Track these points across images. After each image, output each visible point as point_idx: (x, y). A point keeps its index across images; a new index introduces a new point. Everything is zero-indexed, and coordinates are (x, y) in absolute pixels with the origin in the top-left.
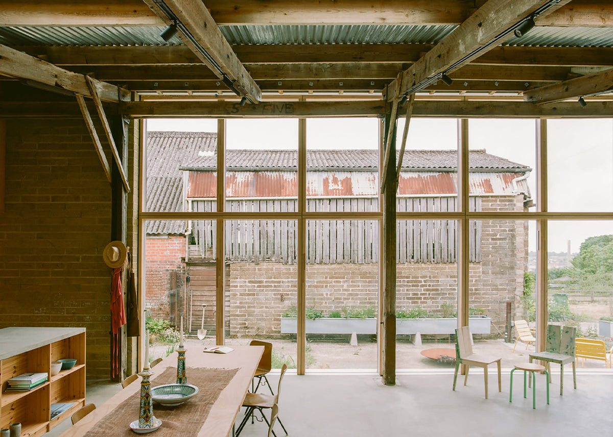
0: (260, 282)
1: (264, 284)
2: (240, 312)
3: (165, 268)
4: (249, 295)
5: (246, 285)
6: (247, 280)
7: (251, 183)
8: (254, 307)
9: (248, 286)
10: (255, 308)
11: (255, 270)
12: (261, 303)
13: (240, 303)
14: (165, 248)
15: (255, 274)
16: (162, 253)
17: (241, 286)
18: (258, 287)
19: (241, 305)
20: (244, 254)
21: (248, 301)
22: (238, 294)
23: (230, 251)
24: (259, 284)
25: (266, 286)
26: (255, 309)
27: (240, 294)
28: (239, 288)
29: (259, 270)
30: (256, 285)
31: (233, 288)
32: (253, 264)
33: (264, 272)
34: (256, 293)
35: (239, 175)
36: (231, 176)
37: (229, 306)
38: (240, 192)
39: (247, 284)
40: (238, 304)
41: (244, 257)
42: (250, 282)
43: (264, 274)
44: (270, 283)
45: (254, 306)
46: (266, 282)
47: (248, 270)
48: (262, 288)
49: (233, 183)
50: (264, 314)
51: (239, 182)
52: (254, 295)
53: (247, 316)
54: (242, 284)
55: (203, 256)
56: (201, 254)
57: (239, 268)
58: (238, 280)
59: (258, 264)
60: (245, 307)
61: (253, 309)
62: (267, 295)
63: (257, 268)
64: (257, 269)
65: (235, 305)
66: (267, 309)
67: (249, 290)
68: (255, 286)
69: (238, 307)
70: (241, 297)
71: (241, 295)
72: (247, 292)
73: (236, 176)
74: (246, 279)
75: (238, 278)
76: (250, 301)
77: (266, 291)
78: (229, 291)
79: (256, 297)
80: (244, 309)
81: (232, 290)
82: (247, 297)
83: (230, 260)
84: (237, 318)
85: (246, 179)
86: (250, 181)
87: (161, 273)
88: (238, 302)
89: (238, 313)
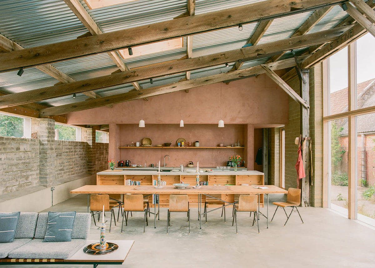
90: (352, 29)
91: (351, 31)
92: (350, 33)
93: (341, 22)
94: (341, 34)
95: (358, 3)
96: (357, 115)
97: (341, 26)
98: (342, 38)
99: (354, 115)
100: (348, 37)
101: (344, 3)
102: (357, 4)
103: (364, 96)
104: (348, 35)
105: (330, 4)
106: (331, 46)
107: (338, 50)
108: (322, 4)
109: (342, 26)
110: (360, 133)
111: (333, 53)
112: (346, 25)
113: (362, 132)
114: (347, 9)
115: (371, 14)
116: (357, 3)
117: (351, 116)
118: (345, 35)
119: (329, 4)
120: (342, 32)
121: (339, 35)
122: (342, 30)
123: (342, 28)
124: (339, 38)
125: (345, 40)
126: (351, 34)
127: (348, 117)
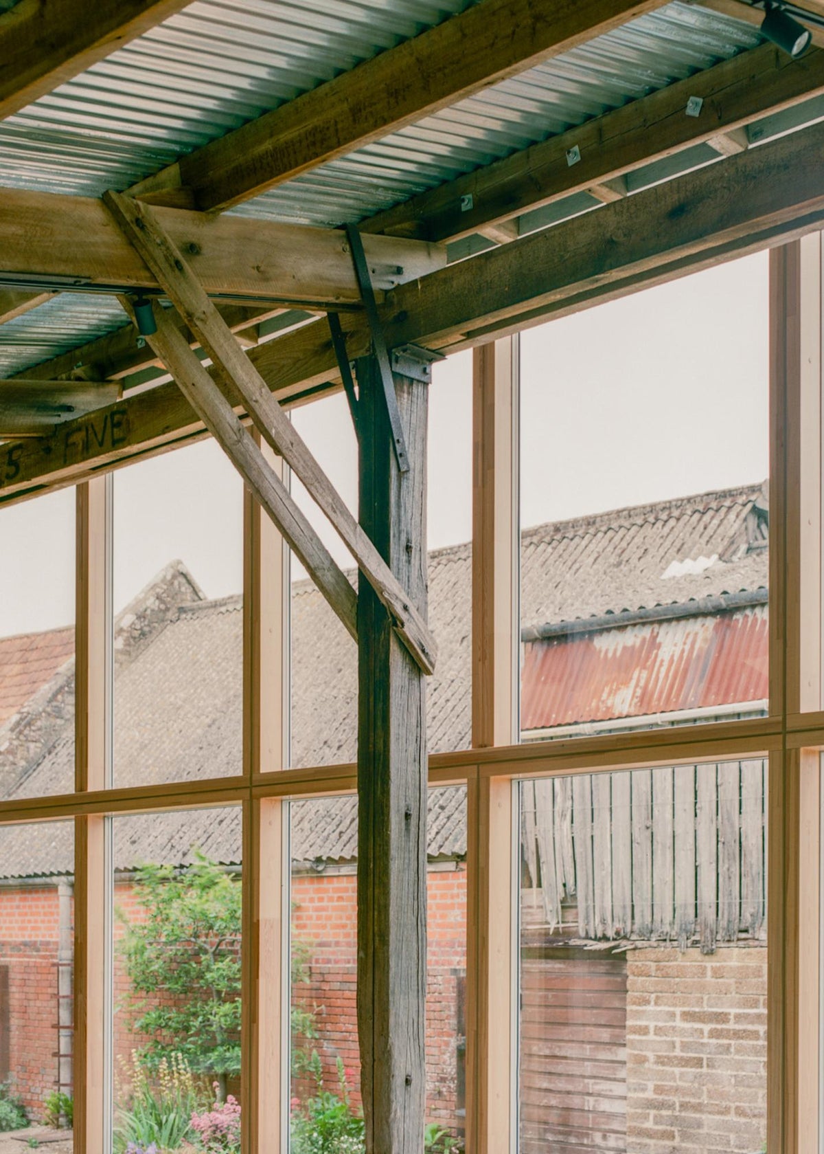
0: (722, 1018)
1: (732, 1026)
2: (656, 1123)
3: (450, 963)
4: (685, 1062)
5: (674, 1028)
6: (678, 1010)
7: (699, 657)
8: (698, 1108)
9: (683, 1032)
10: (701, 1111)
11: (703, 974)
12: (722, 1095)
13: (659, 1090)
14: (449, 901)
15: (702, 988)
16: (442, 916)
17: (658, 1031)
18: (715, 1034)
19: (660, 1098)
20: (668, 918)
21: (680, 1083)
22: (651, 1056)
23: (624, 907)
24: (713, 1026)
25: (737, 1035)
26: (704, 1117)
27: (659, 1057)
28: (651, 1037)
29: (718, 973)
30: (707, 1028)
31: (637, 1037)
32: (695, 953)
33: (732, 981)
34: (704, 1056)
35: (670, 634)
36: (644, 640)
37: (625, 1098)
38: (656, 696)
39: (679, 1023)
40: (650, 1094)
41: (667, 928)
42: (688, 1016)
43: (733, 988)
44: (752, 1023)
45: (700, 1104)
46: (738, 1017)
47: (681, 973)
48: (725, 1041)
49: (644, 667)
50: (732, 1137)
51: (662, 661)
52: (699, 1063)
53: (677, 1139)
54: (660, 1024)
55: (553, 926)
56: (549, 918)
57: (653, 965)
58: (651, 1008)
59: (711, 953)
60: (671, 1107)
61: (697, 1116)
62: (740, 1065)
63: (709, 965)
64: (709, 973)
65: (641, 1095)
66: (743, 1120)
67: (685, 1046)
68: (701, 1032)
69: (650, 1104)
70: (661, 1068)
71: (660, 1060)
72: (678, 1052)
73: (658, 640)
74: (675, 1005)
75: (647, 1002)
76: (686, 1085)
77: (738, 1052)
78: (624, 1045)
79: (705, 1070)
80: (669, 1113)
81: (632, 1042)
82: (677, 1070)
83: (625, 938)
84: (647, 1141)
85: (687, 647)
86: (701, 649)
87: (440, 978)
88: (651, 1085)
89: (649, 1125)
90: (124, 412)
91: (117, 418)
92: (114, 426)
93: (57, 356)
94: (66, 417)
95: (202, 320)
96: (114, 813)
97: (64, 376)
98: (71, 440)
99: (102, 814)
100: (101, 444)
101: (144, 297)
102: (198, 323)
103: (59, 697)
104: (98, 429)
105: (88, 281)
106: (12, 463)
107: (46, 490)
108: (57, 271)
109: (69, 379)
110: (52, 874)
111: (15, 499)
112: (83, 375)
113: (60, 874)
114: (156, 330)
115: (249, 385)
116: (198, 319)
117: (90, 816)
118: (85, 426)
119: (84, 281)
120: (69, 409)
121: (55, 420)
122: (66, 400)
123: (66, 391)
124: (55, 432)
125: (86, 453)
126: (118, 433)
127: (73, 817)
